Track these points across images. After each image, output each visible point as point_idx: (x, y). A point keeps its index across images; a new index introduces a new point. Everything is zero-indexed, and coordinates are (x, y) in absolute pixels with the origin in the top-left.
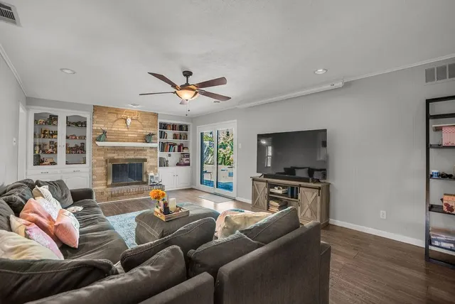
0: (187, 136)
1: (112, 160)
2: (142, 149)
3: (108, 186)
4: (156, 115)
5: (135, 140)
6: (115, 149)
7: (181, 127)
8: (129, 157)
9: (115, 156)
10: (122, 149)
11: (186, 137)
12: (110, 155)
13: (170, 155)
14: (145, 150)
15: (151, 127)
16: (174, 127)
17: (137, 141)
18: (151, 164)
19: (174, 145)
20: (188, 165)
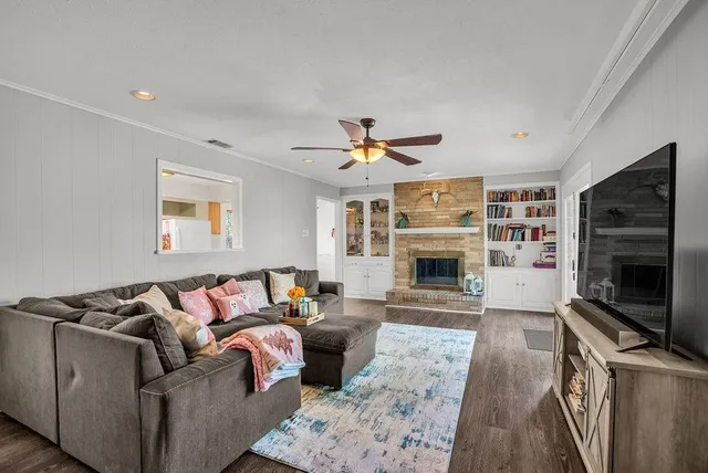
0: (554, 209)
1: (417, 252)
2: (459, 237)
3: (412, 287)
4: (479, 180)
5: (446, 224)
6: (418, 238)
7: (540, 195)
8: (438, 249)
9: (420, 247)
10: (429, 238)
11: (552, 211)
12: (413, 246)
13: (519, 247)
14: (463, 239)
15: (469, 200)
16: (525, 196)
17: (449, 225)
18: (473, 261)
19: (522, 227)
20: (553, 266)
